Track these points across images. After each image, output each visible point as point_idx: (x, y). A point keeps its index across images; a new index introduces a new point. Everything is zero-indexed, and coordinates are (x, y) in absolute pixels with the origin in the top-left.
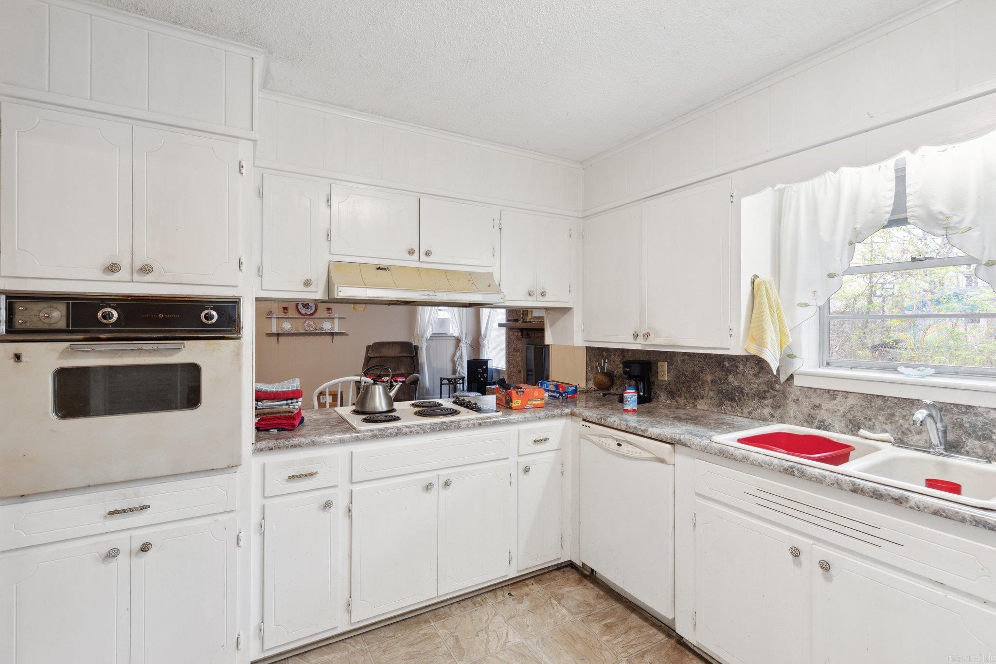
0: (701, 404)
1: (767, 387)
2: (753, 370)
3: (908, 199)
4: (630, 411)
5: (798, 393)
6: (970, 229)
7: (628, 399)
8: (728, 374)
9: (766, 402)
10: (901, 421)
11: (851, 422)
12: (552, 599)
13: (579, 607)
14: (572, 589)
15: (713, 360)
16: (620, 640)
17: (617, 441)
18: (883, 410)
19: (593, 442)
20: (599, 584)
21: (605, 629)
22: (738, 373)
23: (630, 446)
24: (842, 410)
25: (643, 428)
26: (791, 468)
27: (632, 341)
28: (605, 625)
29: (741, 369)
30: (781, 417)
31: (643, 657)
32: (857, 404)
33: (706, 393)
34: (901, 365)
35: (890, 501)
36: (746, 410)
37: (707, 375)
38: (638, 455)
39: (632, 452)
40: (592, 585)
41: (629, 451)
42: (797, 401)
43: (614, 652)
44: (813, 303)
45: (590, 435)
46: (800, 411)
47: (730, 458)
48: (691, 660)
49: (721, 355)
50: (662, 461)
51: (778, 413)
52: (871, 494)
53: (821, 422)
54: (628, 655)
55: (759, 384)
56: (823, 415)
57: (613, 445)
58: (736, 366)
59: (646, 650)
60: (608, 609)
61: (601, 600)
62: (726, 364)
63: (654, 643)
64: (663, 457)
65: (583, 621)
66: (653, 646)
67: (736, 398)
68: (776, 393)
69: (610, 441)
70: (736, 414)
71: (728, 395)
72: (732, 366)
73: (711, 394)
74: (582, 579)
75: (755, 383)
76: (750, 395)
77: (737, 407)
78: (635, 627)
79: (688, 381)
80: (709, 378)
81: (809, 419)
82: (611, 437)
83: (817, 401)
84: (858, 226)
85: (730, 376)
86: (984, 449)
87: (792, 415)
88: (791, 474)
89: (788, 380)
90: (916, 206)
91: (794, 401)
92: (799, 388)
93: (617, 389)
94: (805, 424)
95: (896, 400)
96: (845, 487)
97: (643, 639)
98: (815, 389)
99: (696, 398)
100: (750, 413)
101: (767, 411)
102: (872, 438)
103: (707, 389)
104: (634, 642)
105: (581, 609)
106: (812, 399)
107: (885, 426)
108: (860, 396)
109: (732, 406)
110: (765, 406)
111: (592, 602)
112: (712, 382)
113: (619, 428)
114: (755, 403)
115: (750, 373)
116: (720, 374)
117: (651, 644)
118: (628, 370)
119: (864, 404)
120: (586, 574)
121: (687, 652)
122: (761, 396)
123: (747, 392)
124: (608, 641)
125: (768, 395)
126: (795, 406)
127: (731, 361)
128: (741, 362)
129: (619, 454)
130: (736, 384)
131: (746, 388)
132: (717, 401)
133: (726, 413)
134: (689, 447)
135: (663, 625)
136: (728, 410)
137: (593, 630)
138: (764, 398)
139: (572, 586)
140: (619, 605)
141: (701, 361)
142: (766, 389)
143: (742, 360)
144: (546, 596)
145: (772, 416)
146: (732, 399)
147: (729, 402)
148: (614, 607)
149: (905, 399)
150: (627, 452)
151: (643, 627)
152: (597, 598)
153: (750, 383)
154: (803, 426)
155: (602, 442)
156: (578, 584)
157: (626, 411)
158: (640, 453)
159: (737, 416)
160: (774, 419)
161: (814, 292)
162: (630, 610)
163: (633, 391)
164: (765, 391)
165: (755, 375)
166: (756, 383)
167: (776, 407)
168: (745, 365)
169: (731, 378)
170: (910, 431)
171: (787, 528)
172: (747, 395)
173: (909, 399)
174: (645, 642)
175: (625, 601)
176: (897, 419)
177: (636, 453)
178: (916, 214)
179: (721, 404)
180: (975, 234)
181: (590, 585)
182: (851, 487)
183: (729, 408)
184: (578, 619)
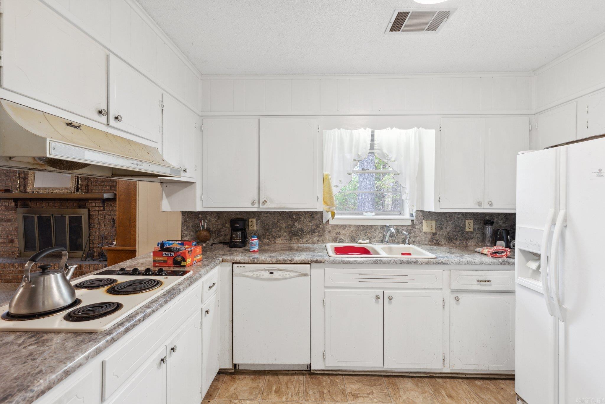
0: (279, 241)
1: (316, 227)
2: (308, 219)
3: (375, 146)
4: (257, 251)
5: (330, 228)
6: (395, 161)
7: (255, 244)
8: (295, 222)
9: (315, 234)
10: (369, 234)
11: (352, 238)
12: (232, 401)
13: (252, 393)
14: (235, 386)
15: (286, 215)
16: (290, 394)
17: (269, 271)
18: (363, 231)
19: (247, 277)
20: (245, 372)
21: (278, 394)
22: (300, 221)
23: (280, 272)
24: (348, 233)
25: (290, 259)
26: (377, 260)
27: (250, 206)
28: (276, 392)
29: (302, 219)
30: (323, 241)
31: (308, 393)
32: (354, 230)
33: (282, 234)
34: (364, 212)
35: (413, 263)
36: (305, 240)
37: (283, 224)
38: (288, 276)
39: (283, 275)
40: (243, 376)
41: (280, 275)
42: (329, 232)
43: (296, 402)
44: (339, 186)
45: (245, 272)
46: (331, 236)
47: (347, 263)
48: (322, 378)
49: (291, 212)
50: (305, 275)
51: (321, 239)
52: (407, 263)
53: (340, 240)
54: (302, 397)
55: (312, 226)
56: (341, 236)
57: (267, 274)
58: (299, 217)
59: (305, 389)
60: (266, 383)
61: (257, 381)
62: (294, 217)
63: (303, 383)
64: (306, 273)
65: (264, 399)
66: (304, 384)
67: (300, 235)
68: (320, 229)
69: (263, 272)
70: (300, 243)
71: (295, 234)
72: (297, 218)
73: (285, 234)
74: (232, 376)
75: (309, 226)
76: (307, 232)
77: (300, 239)
78: (288, 382)
79: (270, 229)
80: (284, 225)
81: (335, 239)
82: (265, 270)
83: (338, 231)
84: (360, 154)
85: (296, 223)
86: (392, 240)
87: (328, 239)
88: (377, 263)
89: (326, 222)
90: (378, 149)
91: (328, 232)
92: (331, 225)
93: (213, 240)
94: (333, 242)
95: (367, 226)
96: (398, 263)
97: (298, 384)
98: (337, 225)
99: (275, 238)
100: (307, 241)
101: (315, 239)
102: (363, 243)
103: (282, 232)
104: (297, 389)
105: (254, 393)
106: (336, 230)
107: (364, 237)
108: (354, 226)
109: (297, 239)
110: (315, 236)
111: (254, 385)
112: (285, 227)
113: (271, 262)
114: (309, 235)
115: (307, 220)
116: (290, 222)
117: (303, 384)
118: (238, 225)
119: (356, 229)
120: (232, 372)
121: (318, 376)
122: (313, 231)
123: (305, 230)
124: (287, 399)
125: (316, 230)
126: (329, 234)
127: (297, 215)
128: (302, 215)
129: (274, 279)
130: (300, 227)
131: (305, 229)
132: (289, 238)
133: (294, 243)
134: (323, 263)
135: (297, 371)
136: (295, 241)
137: (274, 399)
138: (314, 232)
139: (233, 385)
140: (268, 377)
141: (279, 216)
142: (315, 228)
143: (303, 214)
144: (227, 402)
145: (318, 241)
146: (298, 235)
147: (295, 237)
148: (267, 379)
149: (370, 225)
150: (278, 276)
151: (290, 379)
152: (254, 381)
153: (307, 226)
154: (332, 243)
155: (257, 275)
156: (235, 381)
157: (254, 251)
158: (289, 274)
159: (300, 244)
160: (319, 242)
161: (340, 181)
162: (275, 375)
163: (256, 238)
164: (315, 229)
165: (310, 222)
166: (311, 225)
167: (319, 236)
168: (304, 217)
169: (297, 224)
170: (372, 238)
171: (373, 288)
172: (306, 232)
173: (371, 225)
174: (300, 385)
175: (268, 372)
176: (368, 234)
177: (286, 275)
178: (377, 152)
179: (291, 239)
180: (396, 163)
181: (241, 377)
182: (400, 262)
183: (296, 240)
184: (260, 400)
